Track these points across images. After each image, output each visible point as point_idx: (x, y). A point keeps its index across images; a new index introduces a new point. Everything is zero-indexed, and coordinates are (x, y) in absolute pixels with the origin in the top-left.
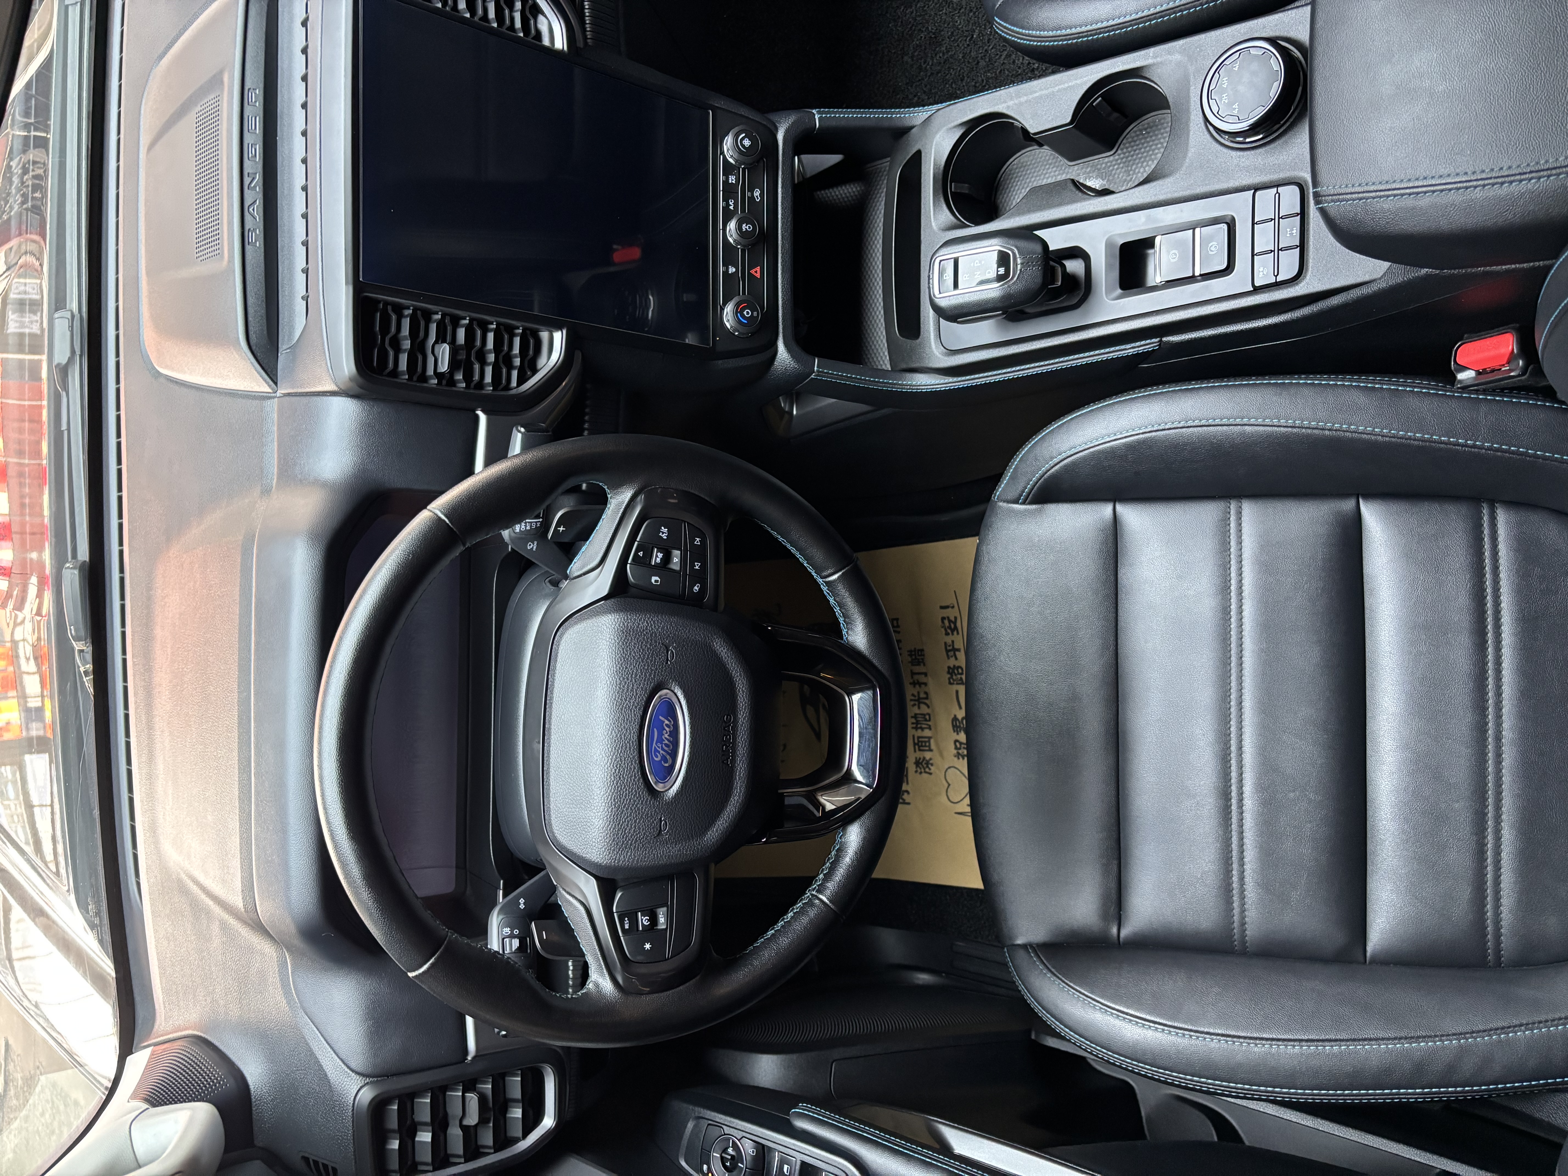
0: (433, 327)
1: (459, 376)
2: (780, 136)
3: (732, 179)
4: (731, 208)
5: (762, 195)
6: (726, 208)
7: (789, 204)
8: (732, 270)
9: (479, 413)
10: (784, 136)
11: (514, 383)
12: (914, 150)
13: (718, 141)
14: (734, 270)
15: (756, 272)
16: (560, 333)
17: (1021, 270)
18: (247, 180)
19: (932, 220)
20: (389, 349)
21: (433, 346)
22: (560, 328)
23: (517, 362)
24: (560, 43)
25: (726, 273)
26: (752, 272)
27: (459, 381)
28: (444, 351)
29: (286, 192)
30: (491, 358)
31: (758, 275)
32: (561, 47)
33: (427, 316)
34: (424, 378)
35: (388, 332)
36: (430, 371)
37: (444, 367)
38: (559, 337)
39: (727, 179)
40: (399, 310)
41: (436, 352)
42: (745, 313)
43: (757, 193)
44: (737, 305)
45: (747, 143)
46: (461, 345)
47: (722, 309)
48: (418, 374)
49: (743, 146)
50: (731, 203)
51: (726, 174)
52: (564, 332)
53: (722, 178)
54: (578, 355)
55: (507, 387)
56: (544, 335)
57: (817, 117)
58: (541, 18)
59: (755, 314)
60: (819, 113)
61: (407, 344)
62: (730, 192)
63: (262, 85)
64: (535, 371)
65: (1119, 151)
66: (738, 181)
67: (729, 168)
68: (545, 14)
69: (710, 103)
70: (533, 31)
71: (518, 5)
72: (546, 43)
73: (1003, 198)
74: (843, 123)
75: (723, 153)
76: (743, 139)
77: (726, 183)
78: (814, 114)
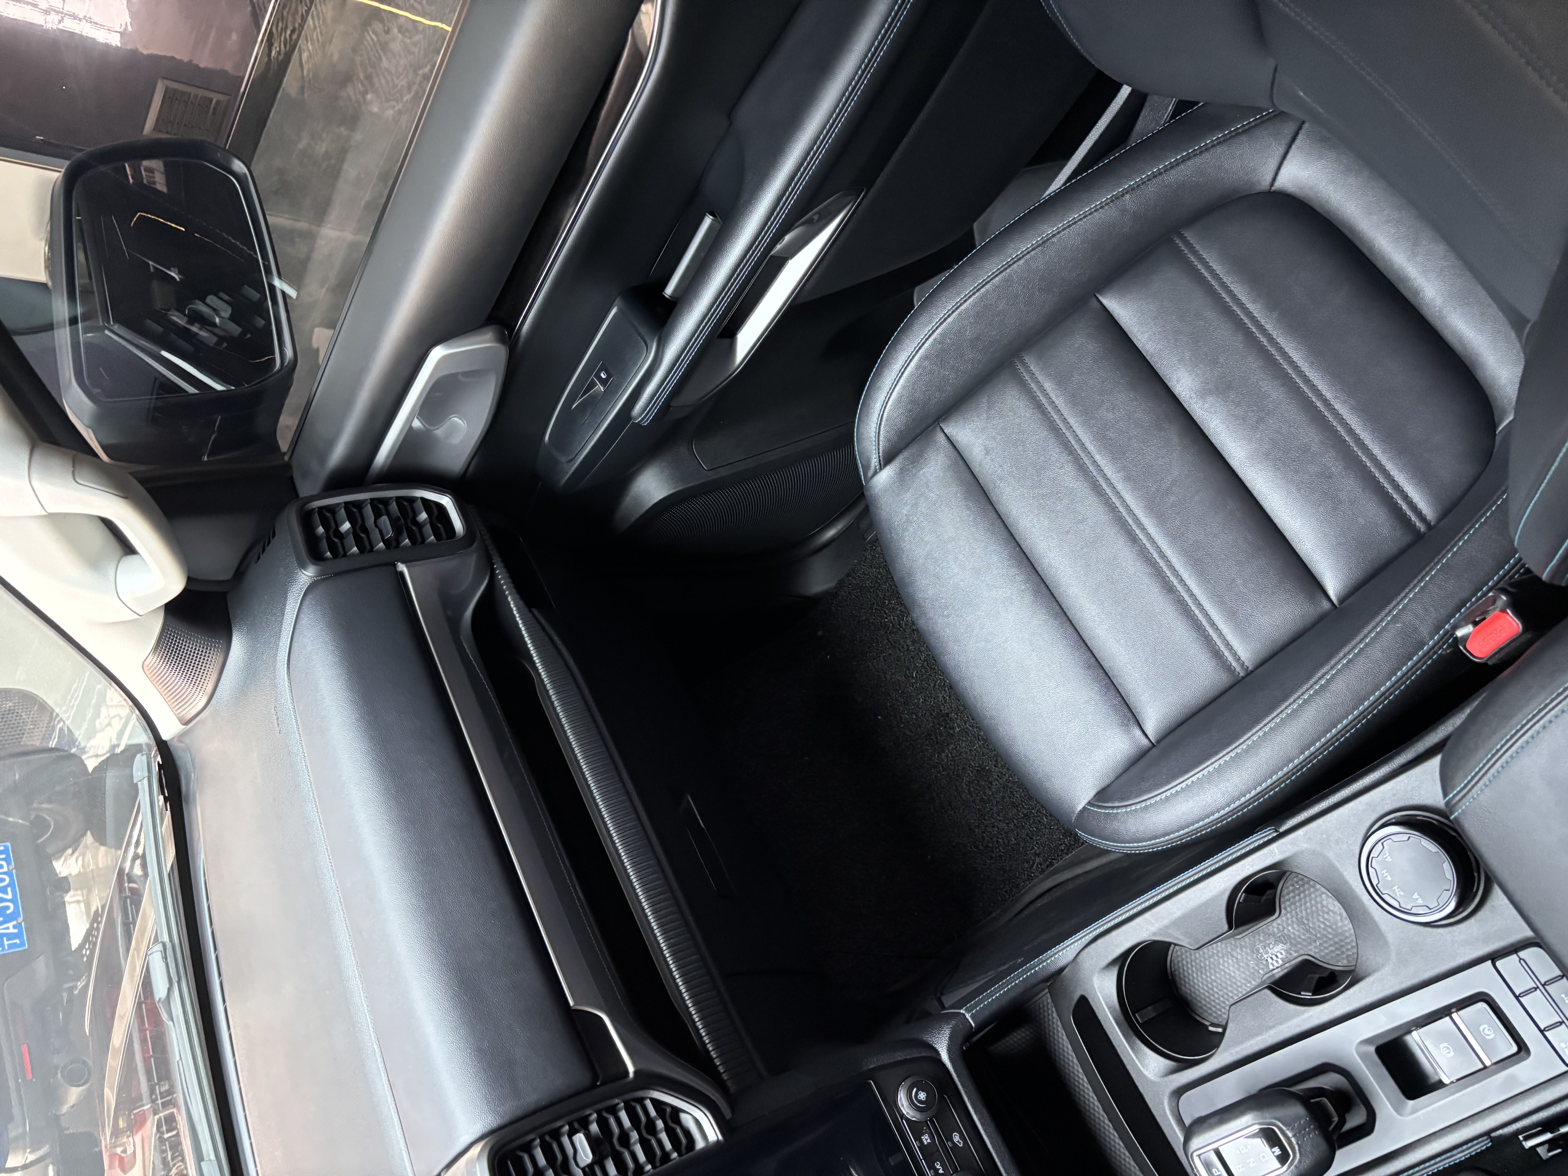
2: (945, 1057)
3: (926, 1139)
5: (962, 1137)
7: (992, 1128)
10: (949, 1057)
12: (1076, 997)
13: (894, 1106)
17: (1298, 1143)
19: (1142, 1069)
24: (713, 1134)
32: (715, 1139)
39: (921, 1141)
43: (956, 1138)
45: (922, 1096)
49: (920, 1101)
50: (938, 1167)
51: (918, 1139)
53: (916, 1145)
57: (968, 1016)
58: (683, 1116)
60: (968, 1010)
62: (929, 1153)
65: (1283, 911)
66: (932, 1137)
67: (917, 1128)
68: (684, 1112)
69: (865, 1069)
70: (684, 1140)
71: (660, 1124)
72: (700, 1144)
73: (1185, 990)
74: (995, 1007)
75: (902, 1116)
76: (916, 1094)
77: (922, 1147)
78: (964, 1014)
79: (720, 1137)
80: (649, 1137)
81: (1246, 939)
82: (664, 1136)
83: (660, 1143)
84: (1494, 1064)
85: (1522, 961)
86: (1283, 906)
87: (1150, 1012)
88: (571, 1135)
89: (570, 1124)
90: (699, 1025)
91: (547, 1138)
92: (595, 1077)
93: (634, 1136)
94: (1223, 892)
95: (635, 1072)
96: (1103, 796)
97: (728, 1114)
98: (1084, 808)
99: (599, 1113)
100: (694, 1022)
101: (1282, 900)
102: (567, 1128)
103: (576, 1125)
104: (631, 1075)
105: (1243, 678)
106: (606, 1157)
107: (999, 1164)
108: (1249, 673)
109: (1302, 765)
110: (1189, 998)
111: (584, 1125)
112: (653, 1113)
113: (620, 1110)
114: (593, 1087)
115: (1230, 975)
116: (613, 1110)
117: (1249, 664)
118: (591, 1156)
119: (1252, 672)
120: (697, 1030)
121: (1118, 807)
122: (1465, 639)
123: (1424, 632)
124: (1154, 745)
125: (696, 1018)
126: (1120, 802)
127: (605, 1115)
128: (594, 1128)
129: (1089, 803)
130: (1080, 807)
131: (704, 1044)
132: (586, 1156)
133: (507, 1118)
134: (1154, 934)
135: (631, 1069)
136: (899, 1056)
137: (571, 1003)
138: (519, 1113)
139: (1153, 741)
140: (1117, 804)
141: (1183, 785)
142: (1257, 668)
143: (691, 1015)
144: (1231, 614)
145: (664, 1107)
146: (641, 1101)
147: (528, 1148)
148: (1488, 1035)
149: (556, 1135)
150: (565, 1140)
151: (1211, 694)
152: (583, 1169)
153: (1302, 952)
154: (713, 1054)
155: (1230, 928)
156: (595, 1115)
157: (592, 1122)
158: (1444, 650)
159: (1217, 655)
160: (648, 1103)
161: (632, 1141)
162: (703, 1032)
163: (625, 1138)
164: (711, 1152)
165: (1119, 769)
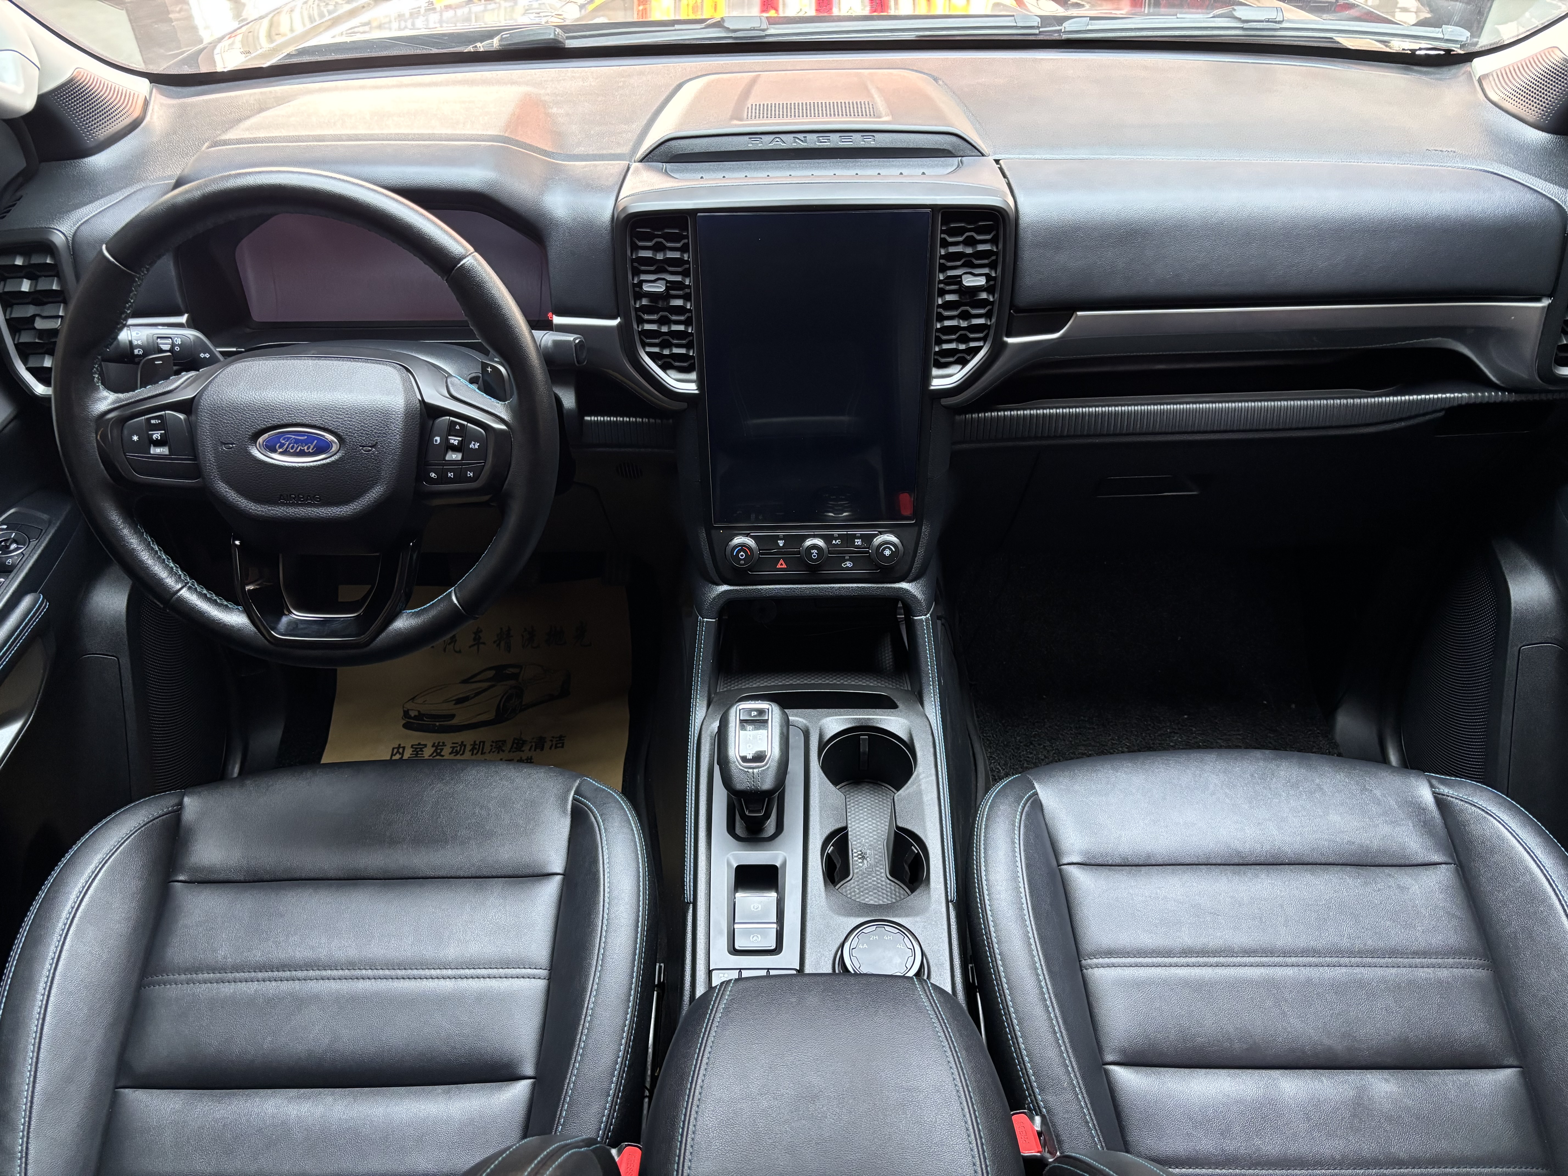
0: (678, 278)
1: (645, 302)
2: (904, 585)
3: (858, 542)
4: (834, 542)
5: (848, 569)
6: (833, 537)
7: (843, 593)
8: (781, 543)
9: (619, 320)
10: (903, 589)
11: (648, 349)
12: (898, 704)
13: (891, 530)
14: (781, 545)
15: (782, 565)
16: (695, 388)
17: (747, 772)
18: (801, 136)
19: (832, 719)
20: (653, 242)
21: (664, 279)
22: (700, 387)
23: (666, 352)
24: (937, 384)
25: (778, 538)
26: (781, 561)
27: (641, 302)
28: (660, 288)
29: (792, 165)
30: (664, 329)
31: (779, 566)
32: (933, 384)
33: (685, 273)
34: (636, 272)
35: (668, 241)
36: (643, 277)
37: (646, 288)
38: (692, 387)
39: (858, 538)
40: (684, 249)
41: (660, 281)
42: (742, 553)
43: (849, 564)
44: (749, 548)
45: (887, 553)
46: (669, 302)
47: (747, 535)
48: (639, 267)
49: (884, 549)
50: (838, 541)
51: (862, 537)
52: (696, 392)
53: (859, 533)
55: (645, 345)
56: (691, 374)
57: (923, 617)
58: (959, 366)
59: (742, 562)
60: (927, 619)
61: (660, 256)
62: (848, 540)
63: (878, 146)
64: (664, 367)
65: (889, 882)
66: (858, 547)
67: (868, 539)
68: (962, 369)
69: (924, 522)
70: (943, 360)
71: (962, 347)
72: (935, 372)
73: (866, 788)
74: (920, 641)
75: (881, 533)
76: (890, 549)
77: (854, 537)
78: (926, 615)
79: (932, 388)
80: (958, 335)
82: (953, 346)
83: (950, 341)
84: (734, 929)
86: (893, 884)
87: (864, 748)
88: (987, 276)
89: (995, 279)
90: (1014, 413)
91: (994, 258)
92: (1018, 310)
93: (964, 324)
94: (926, 836)
95: (1006, 343)
96: (1037, 805)
97: (945, 401)
98: (1035, 788)
99: (992, 303)
100: (1018, 410)
101: (897, 886)
102: (994, 275)
103: (992, 283)
104: (1006, 339)
105: (1080, 961)
106: (960, 297)
108: (1081, 968)
109: (991, 948)
110: (860, 787)
111: (989, 289)
112: (973, 344)
113: (986, 320)
114: (1012, 306)
115: (862, 821)
116: (988, 315)
117: (1089, 972)
118: (967, 284)
119: (1082, 970)
120: (1011, 410)
121: (1024, 808)
122: (1031, 1118)
123: (1051, 1098)
124: (1059, 865)
125: (1021, 412)
126: (1027, 812)
127: (988, 308)
128: (984, 295)
129: (1036, 794)
130: (1036, 785)
131: (998, 410)
132: (969, 281)
133: (1021, 232)
134: (918, 775)
135: (1010, 340)
136: (921, 551)
137: (1079, 313)
138: (1021, 243)
139: (1062, 867)
140: (1026, 808)
141: (1018, 859)
142: (1083, 975)
143: (1024, 409)
144: (1138, 984)
145: (972, 355)
146: (984, 339)
147: (994, 241)
148: (753, 937)
149: (993, 266)
150: (986, 271)
152: (960, 276)
153: (855, 876)
154: (988, 414)
155: (898, 827)
156: (991, 300)
157: (988, 296)
159: (1110, 953)
160: (981, 344)
161: (961, 321)
162: (1007, 413)
163: (965, 316)
164: (927, 378)
165: (1052, 830)
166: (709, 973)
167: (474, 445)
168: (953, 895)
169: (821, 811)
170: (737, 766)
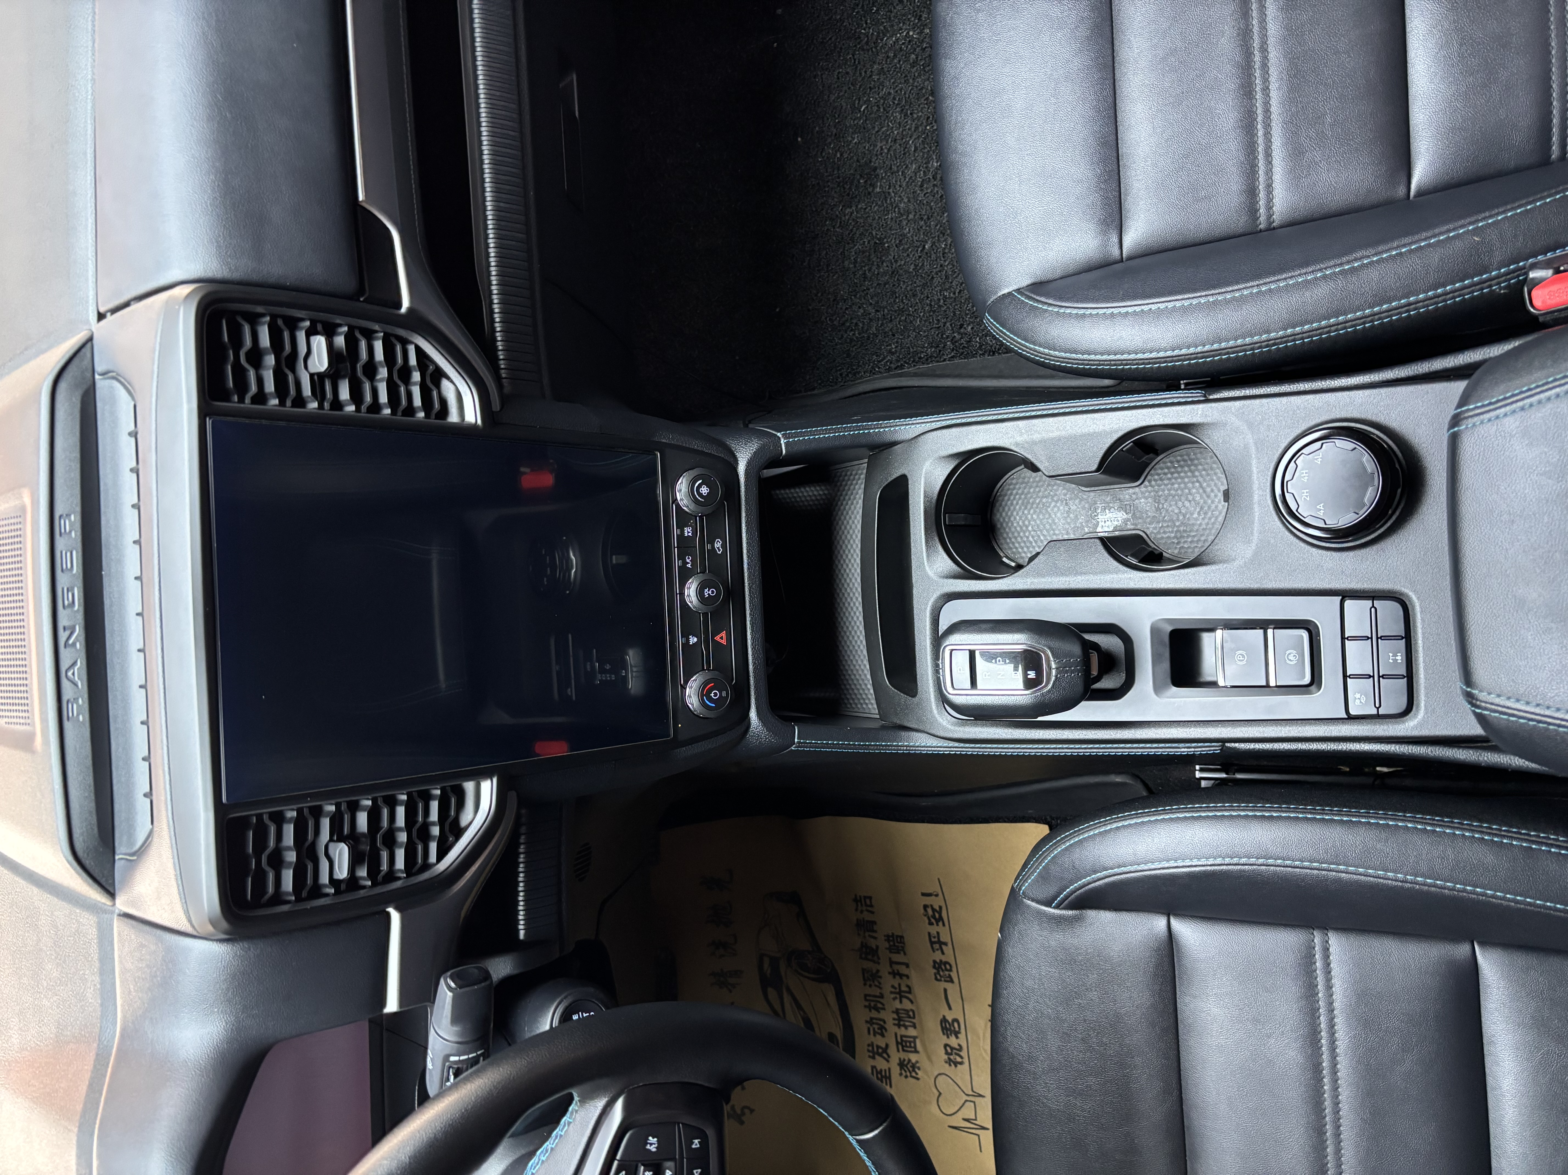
0: (325, 823)
1: (362, 872)
2: (741, 469)
3: (688, 531)
4: (689, 566)
5: (724, 546)
6: (683, 568)
7: (756, 550)
8: (693, 640)
9: (391, 910)
10: (746, 470)
11: (433, 858)
12: (898, 473)
13: (669, 486)
14: (696, 640)
15: (722, 638)
16: (489, 782)
17: (1057, 675)
18: (63, 636)
19: (926, 563)
20: (268, 869)
21: (327, 847)
22: (488, 775)
23: (436, 831)
24: (472, 414)
25: (686, 645)
26: (717, 638)
27: (363, 878)
28: (342, 853)
29: (117, 647)
30: (403, 837)
31: (724, 642)
32: (473, 421)
33: (317, 813)
34: (316, 891)
35: (265, 846)
36: (324, 879)
37: (342, 873)
38: (488, 789)
39: (683, 532)
40: (279, 819)
41: (331, 852)
42: (712, 695)
43: (718, 544)
44: (702, 684)
45: (704, 490)
46: (363, 834)
47: (684, 688)
48: (307, 888)
49: (700, 495)
50: (688, 561)
51: (681, 527)
52: (495, 780)
53: (676, 532)
54: (512, 796)
55: (426, 866)
56: (469, 786)
57: (783, 441)
58: (445, 383)
59: (724, 694)
60: (784, 437)
61: (291, 857)
62: (685, 545)
63: (78, 509)
64: (458, 832)
65: (1146, 483)
66: (695, 532)
67: (684, 518)
68: (448, 378)
69: (656, 439)
70: (437, 405)
71: (416, 376)
72: (454, 418)
73: (1000, 517)
74: (813, 446)
75: (675, 500)
76: (700, 486)
77: (681, 537)
78: (779, 438)
79: (479, 422)
80: (399, 382)
81: (1092, 494)
82: (416, 391)
83: (410, 395)
84: (1277, 686)
85: (1373, 610)
86: (1149, 477)
87: (961, 519)
88: (309, 333)
89: (313, 323)
90: (496, 308)
91: (280, 322)
92: (361, 291)
93: (383, 373)
94: (1116, 431)
95: (410, 310)
96: (1039, 287)
97: (496, 406)
98: (1010, 294)
99: (351, 328)
100: (491, 303)
101: (1152, 472)
102: (307, 324)
103: (319, 327)
104: (403, 310)
105: (1261, 231)
106: (344, 377)
107: (746, 584)
108: (1270, 229)
110: (999, 526)
111: (330, 333)
112: (413, 361)
113: (377, 339)
114: (353, 297)
115: (1054, 520)
116: (369, 335)
117: (1277, 218)
118: (326, 365)
119: (1274, 228)
120: (492, 312)
121: (1051, 305)
122: (1536, 283)
123: (1498, 257)
124: (1122, 260)
125: (496, 299)
126: (1055, 299)
127: (358, 335)
128: (340, 341)
129: (1018, 291)
130: (1006, 291)
131: (493, 330)
132: (320, 361)
133: (236, 276)
135: (406, 303)
136: (696, 445)
137: (361, 197)
138: (255, 277)
139: (1124, 256)
140: (1050, 301)
141: (1138, 309)
142: (1281, 227)
143: (490, 293)
144: (1296, 153)
145: (428, 363)
146: (405, 342)
147: (253, 320)
148: (1290, 660)
149: (293, 324)
150: (301, 336)
151: (1218, 232)
152: (312, 376)
153: (1139, 527)
154: (500, 345)
155: (1097, 470)
156: (346, 329)
157: (340, 334)
158: (1501, 288)
159: (1251, 192)
160: (412, 349)
161: (378, 377)
162: (497, 317)
163: (371, 369)
164: (463, 431)
165: (1071, 269)
166: (1351, 718)
167: (653, 1145)
168: (1197, 394)
169: (1081, 574)
170: (1049, 691)
